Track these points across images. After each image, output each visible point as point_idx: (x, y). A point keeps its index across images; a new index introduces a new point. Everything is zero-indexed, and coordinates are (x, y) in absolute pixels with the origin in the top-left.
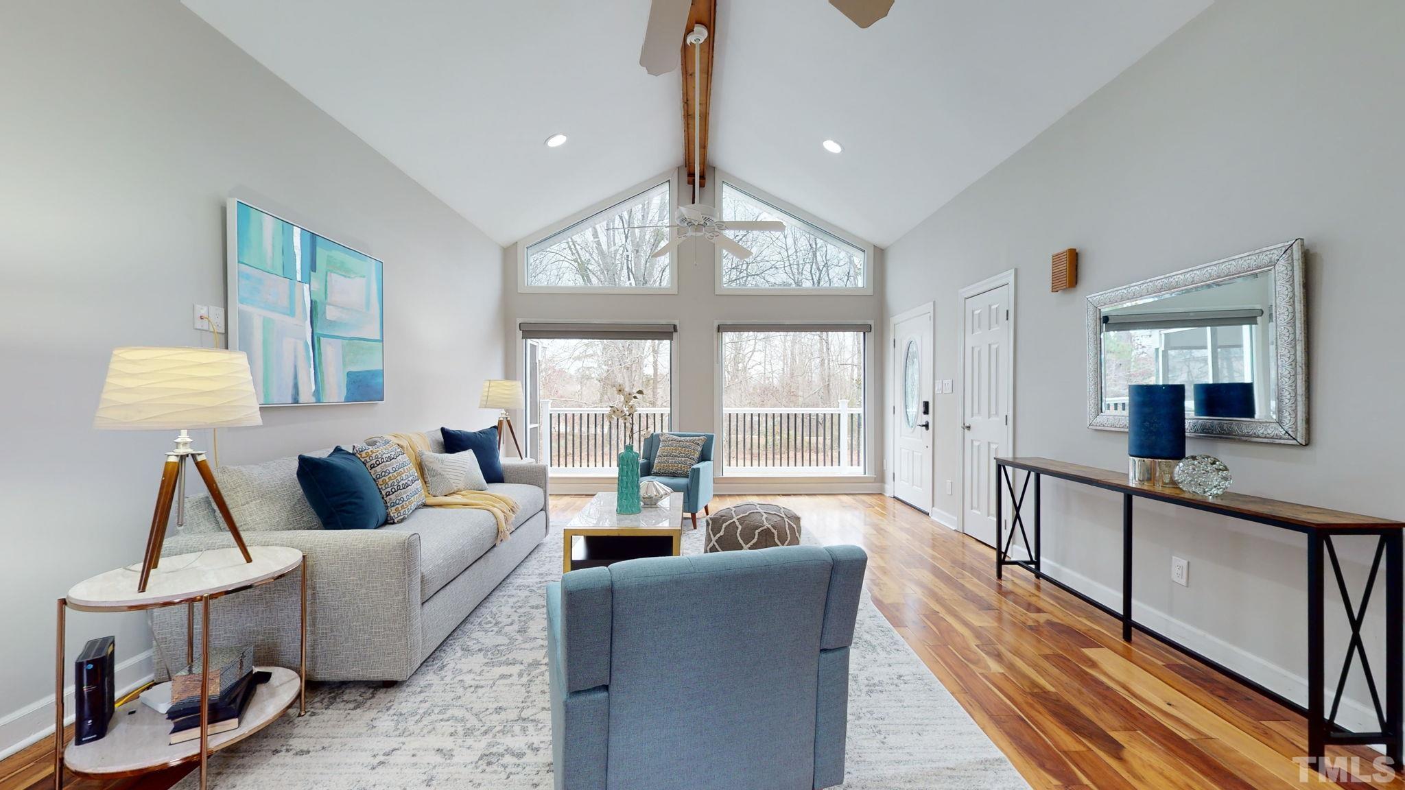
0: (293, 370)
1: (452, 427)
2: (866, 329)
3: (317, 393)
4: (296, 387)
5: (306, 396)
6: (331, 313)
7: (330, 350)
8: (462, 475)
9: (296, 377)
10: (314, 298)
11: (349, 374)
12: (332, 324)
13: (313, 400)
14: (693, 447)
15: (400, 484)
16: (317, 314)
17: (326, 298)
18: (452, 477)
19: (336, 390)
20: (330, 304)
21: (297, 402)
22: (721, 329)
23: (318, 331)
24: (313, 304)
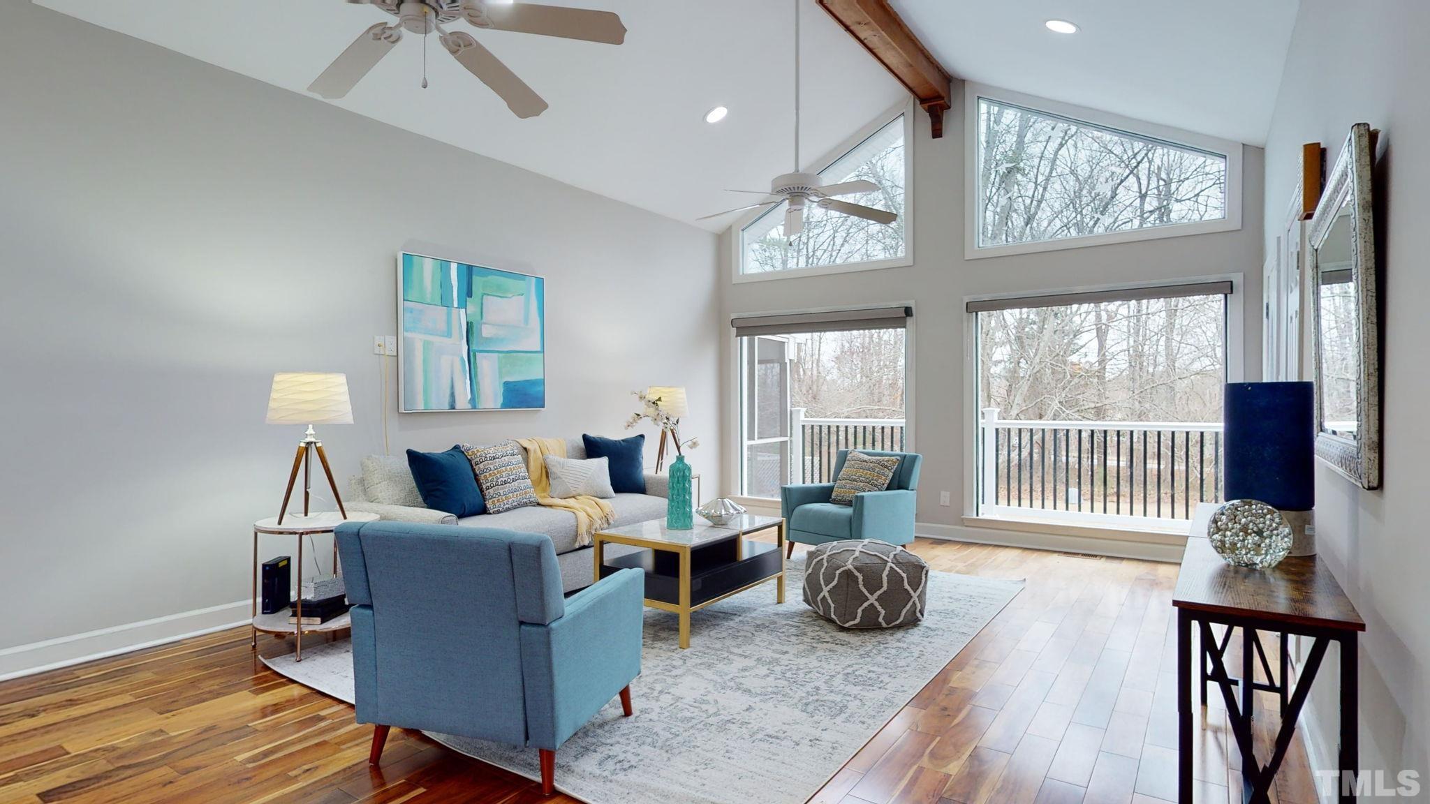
0: (449, 381)
1: (593, 434)
2: (1227, 288)
3: (473, 401)
4: (452, 395)
5: (463, 402)
6: (487, 331)
7: (486, 365)
8: (582, 481)
9: (452, 387)
10: (470, 320)
11: (506, 384)
12: (489, 340)
13: (470, 406)
14: (877, 470)
15: (499, 481)
16: (472, 334)
17: (482, 318)
18: (571, 481)
19: (492, 396)
20: (485, 324)
21: (453, 408)
22: (974, 308)
23: (474, 347)
24: (469, 326)
